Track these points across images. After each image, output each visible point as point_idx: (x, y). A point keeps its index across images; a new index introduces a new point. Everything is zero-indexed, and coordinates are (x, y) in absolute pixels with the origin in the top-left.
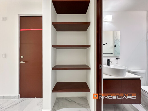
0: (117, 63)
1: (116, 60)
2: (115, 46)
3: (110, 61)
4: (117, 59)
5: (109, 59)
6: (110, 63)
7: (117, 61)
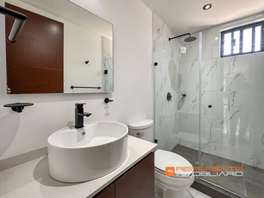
0: (107, 114)
1: (104, 105)
2: (106, 72)
3: (85, 111)
4: (107, 101)
5: (82, 105)
6: (85, 117)
7: (107, 108)
